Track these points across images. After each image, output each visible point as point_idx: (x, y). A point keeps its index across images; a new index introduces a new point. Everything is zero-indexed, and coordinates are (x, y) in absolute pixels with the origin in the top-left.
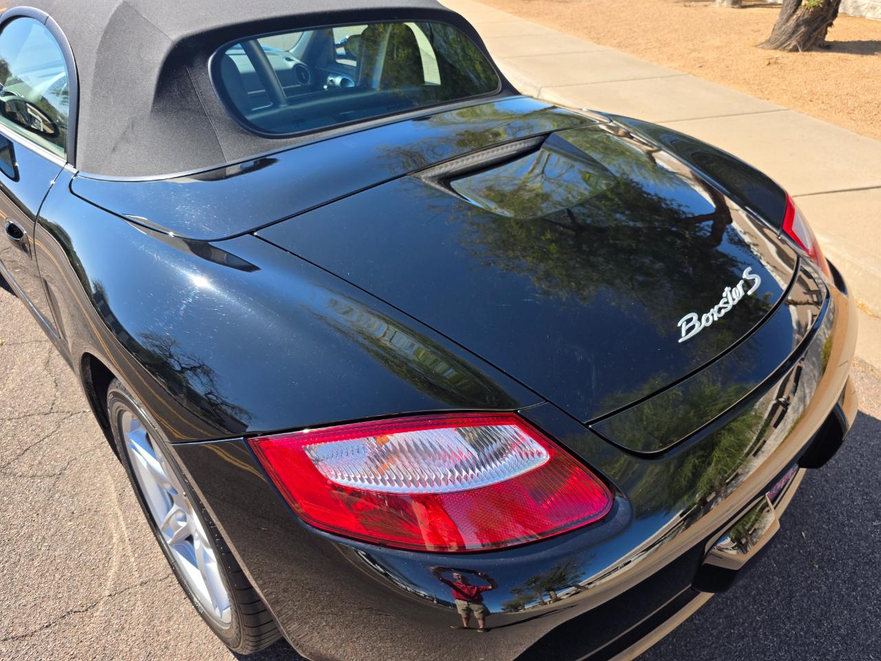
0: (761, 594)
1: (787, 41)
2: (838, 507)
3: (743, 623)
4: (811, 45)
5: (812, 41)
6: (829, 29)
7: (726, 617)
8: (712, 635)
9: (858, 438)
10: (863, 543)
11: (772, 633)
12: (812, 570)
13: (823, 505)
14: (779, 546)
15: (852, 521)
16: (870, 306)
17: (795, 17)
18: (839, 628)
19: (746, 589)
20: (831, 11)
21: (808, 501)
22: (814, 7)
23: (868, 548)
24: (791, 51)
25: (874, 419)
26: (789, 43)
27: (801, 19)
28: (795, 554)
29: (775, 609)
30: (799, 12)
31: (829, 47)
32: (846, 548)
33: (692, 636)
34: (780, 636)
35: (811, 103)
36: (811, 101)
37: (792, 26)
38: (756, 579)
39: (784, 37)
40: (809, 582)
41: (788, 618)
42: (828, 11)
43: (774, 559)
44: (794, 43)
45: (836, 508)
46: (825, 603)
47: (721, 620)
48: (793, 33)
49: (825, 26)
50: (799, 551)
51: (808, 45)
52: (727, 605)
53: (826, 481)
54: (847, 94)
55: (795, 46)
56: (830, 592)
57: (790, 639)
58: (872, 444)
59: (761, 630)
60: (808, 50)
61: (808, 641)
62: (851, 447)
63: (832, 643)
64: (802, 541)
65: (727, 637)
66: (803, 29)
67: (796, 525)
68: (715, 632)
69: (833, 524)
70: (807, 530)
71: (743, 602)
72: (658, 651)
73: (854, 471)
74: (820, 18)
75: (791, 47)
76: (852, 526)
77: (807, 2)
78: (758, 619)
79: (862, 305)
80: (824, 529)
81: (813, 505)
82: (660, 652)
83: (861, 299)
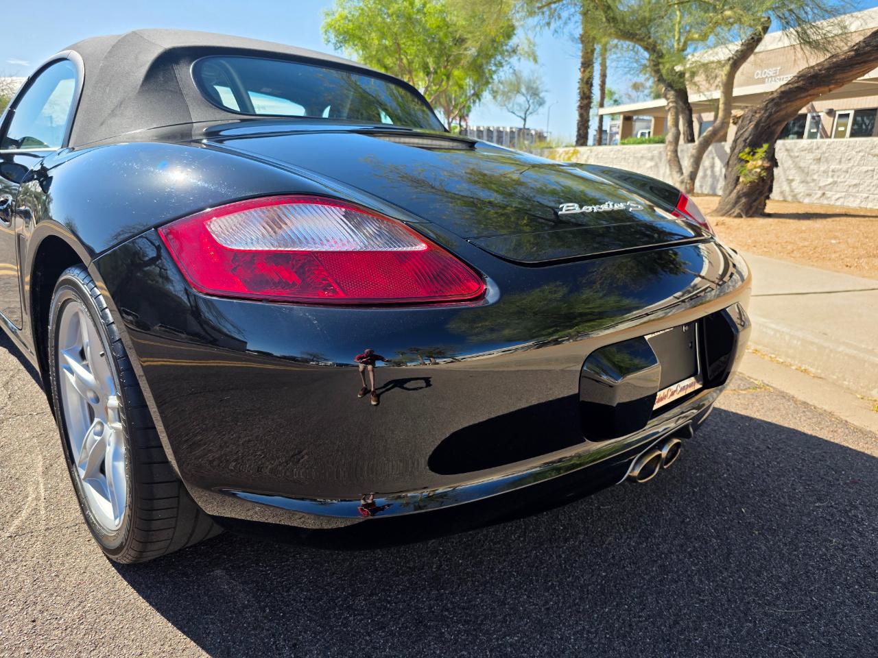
0: (697, 551)
1: (731, 209)
2: (780, 493)
3: (677, 572)
4: (753, 213)
5: (753, 209)
6: (767, 201)
7: (660, 566)
8: (644, 579)
9: (800, 448)
10: (804, 518)
11: (708, 579)
12: (752, 535)
13: (764, 491)
14: (717, 518)
15: (793, 503)
16: (813, 370)
17: (735, 191)
18: (780, 577)
19: (683, 546)
20: (767, 187)
21: (749, 488)
22: (750, 182)
23: (810, 521)
24: (736, 217)
25: (817, 437)
26: (732, 211)
27: (741, 192)
28: (733, 524)
29: (711, 561)
30: (738, 187)
31: (769, 216)
32: (788, 521)
33: (623, 579)
34: (717, 581)
35: (755, 248)
36: (755, 246)
37: (734, 198)
38: (693, 540)
39: (728, 207)
40: (749, 543)
41: (726, 569)
42: (763, 186)
43: (712, 527)
44: (737, 211)
45: (777, 494)
46: (765, 559)
47: (654, 569)
48: (736, 202)
49: (763, 198)
50: (739, 522)
51: (751, 212)
52: (661, 558)
53: (768, 475)
54: (786, 242)
55: (739, 213)
56: (770, 551)
57: (728, 584)
58: (814, 452)
59: (696, 577)
60: (751, 216)
61: (746, 586)
62: (793, 455)
63: (772, 588)
64: (741, 515)
65: (660, 581)
66: (744, 200)
67: (736, 504)
68: (647, 577)
69: (774, 504)
70: (748, 508)
71: (678, 556)
72: (585, 590)
73: (796, 469)
74: (757, 192)
75: (735, 214)
76: (793, 506)
77: (744, 179)
78: (693, 568)
79: (805, 370)
80: (765, 507)
81: (753, 492)
82: (588, 591)
83: (804, 366)
